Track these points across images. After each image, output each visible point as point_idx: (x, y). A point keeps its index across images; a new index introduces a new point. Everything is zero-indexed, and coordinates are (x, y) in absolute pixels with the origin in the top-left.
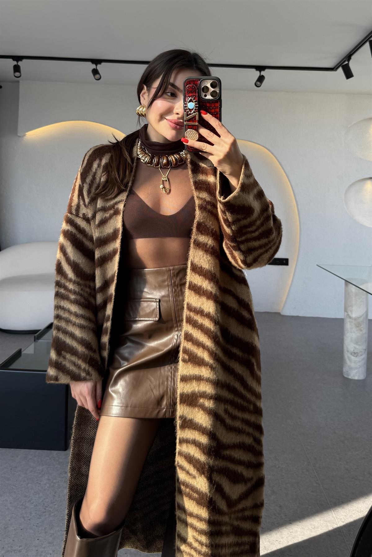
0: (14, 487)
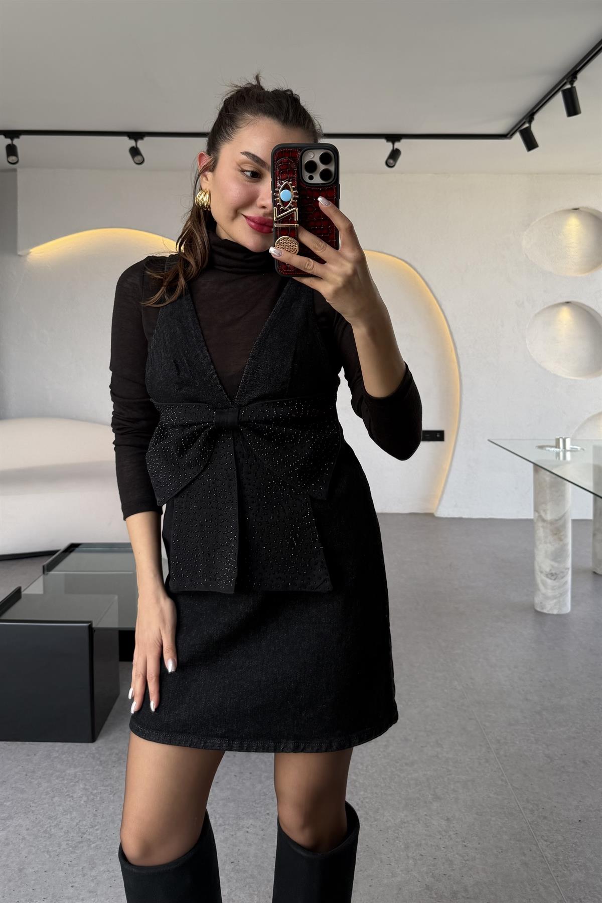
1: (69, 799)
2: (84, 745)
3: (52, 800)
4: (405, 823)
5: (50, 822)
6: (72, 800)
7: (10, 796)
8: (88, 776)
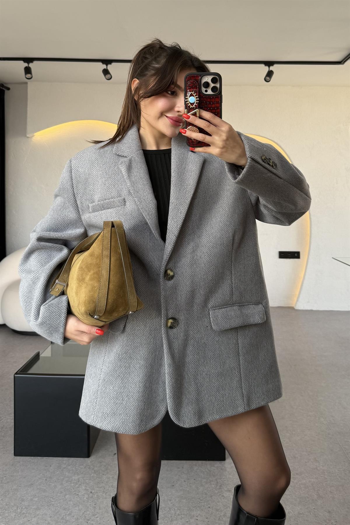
0: (52, 500)
1: (76, 496)
2: (82, 459)
3: (65, 497)
4: (301, 514)
5: (64, 512)
6: (78, 498)
7: (37, 494)
8: (87, 480)
